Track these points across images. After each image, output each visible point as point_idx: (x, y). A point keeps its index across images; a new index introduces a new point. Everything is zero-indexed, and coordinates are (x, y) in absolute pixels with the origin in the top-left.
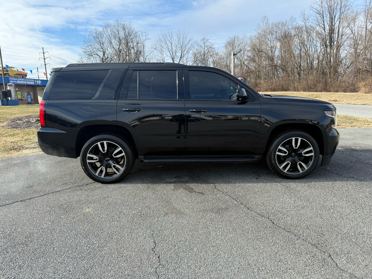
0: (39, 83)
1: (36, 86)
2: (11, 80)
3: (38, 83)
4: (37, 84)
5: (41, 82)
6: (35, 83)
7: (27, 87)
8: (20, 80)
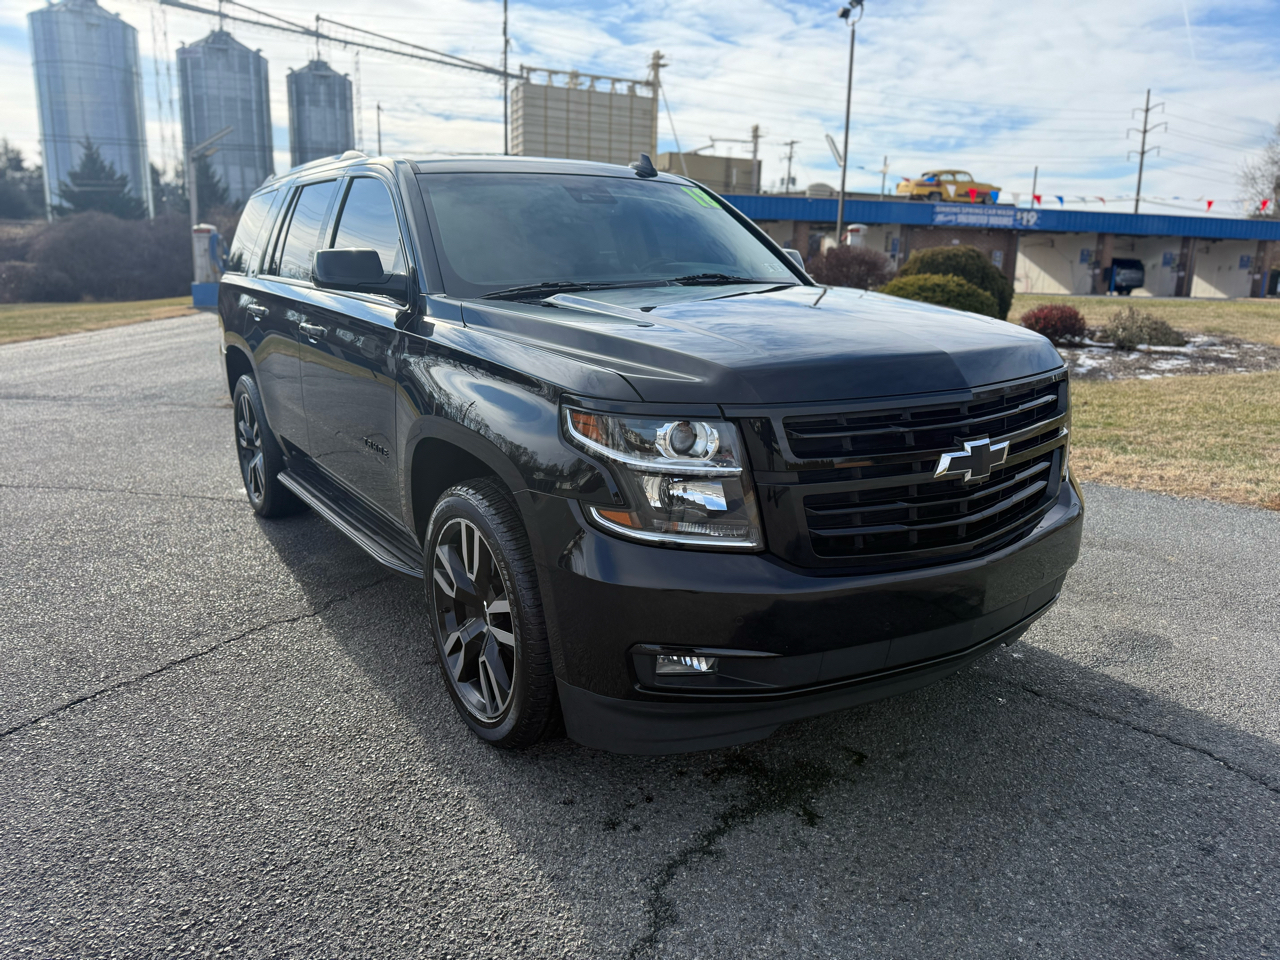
0: (1028, 221)
1: (1019, 231)
2: (941, 213)
3: (1024, 222)
4: (1021, 224)
5: (1039, 218)
6: (1015, 220)
7: (988, 235)
8: (968, 214)
